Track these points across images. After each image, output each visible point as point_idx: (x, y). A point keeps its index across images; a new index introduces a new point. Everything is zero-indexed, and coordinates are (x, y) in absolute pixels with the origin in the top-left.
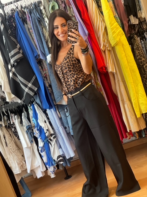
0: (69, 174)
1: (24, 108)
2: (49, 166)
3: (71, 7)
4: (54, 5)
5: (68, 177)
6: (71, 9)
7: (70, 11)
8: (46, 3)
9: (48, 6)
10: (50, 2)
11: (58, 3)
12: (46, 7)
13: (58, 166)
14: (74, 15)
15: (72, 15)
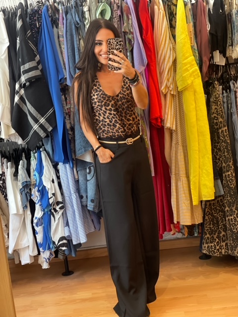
0: (70, 269)
1: (23, 153)
2: (44, 249)
3: (130, 17)
4: (104, 9)
5: (67, 273)
6: (130, 20)
7: (128, 23)
8: (94, 3)
9: (95, 8)
10: (100, 4)
11: (112, 8)
12: (92, 9)
13: (56, 252)
14: (132, 30)
15: (130, 30)
